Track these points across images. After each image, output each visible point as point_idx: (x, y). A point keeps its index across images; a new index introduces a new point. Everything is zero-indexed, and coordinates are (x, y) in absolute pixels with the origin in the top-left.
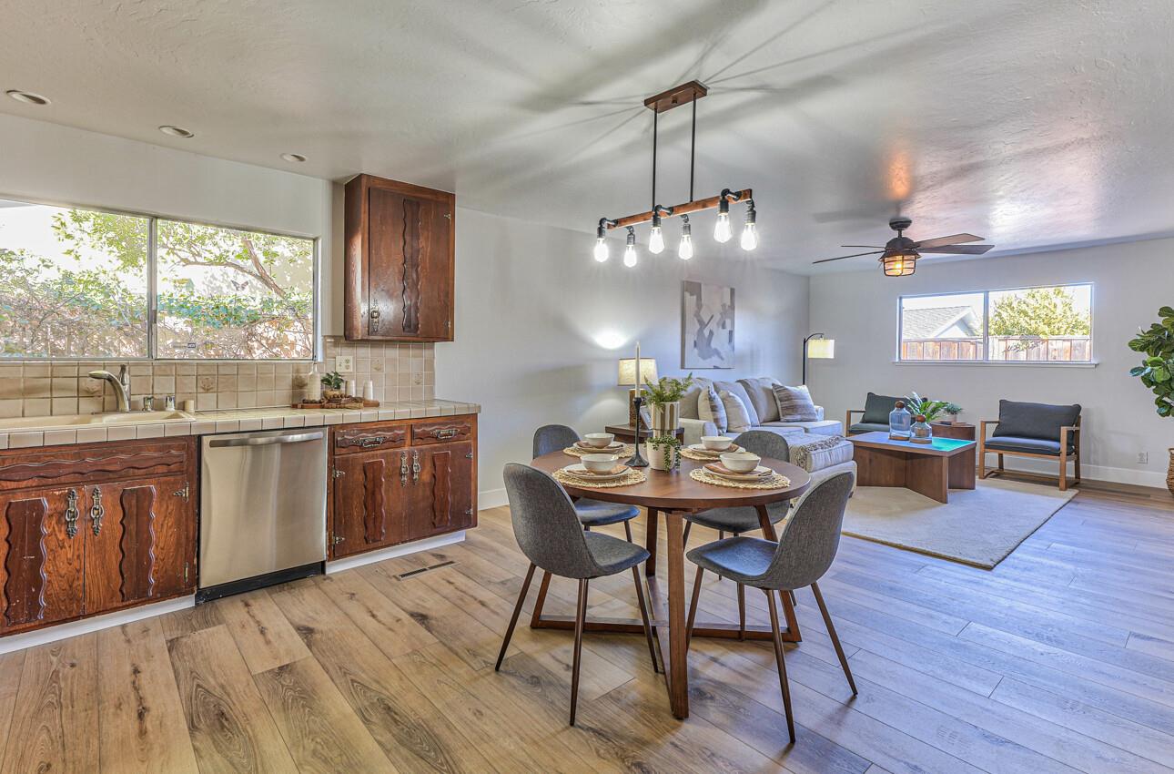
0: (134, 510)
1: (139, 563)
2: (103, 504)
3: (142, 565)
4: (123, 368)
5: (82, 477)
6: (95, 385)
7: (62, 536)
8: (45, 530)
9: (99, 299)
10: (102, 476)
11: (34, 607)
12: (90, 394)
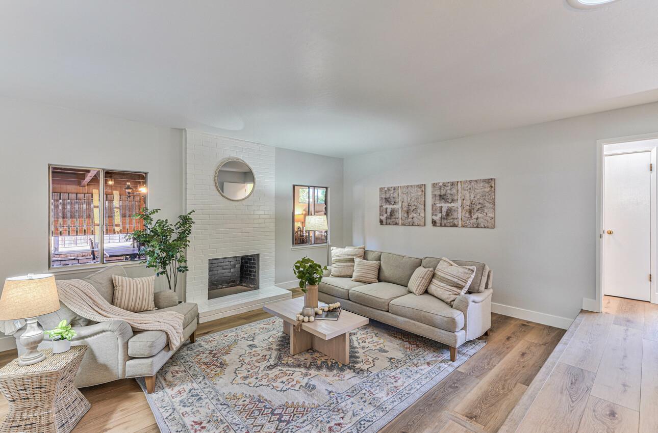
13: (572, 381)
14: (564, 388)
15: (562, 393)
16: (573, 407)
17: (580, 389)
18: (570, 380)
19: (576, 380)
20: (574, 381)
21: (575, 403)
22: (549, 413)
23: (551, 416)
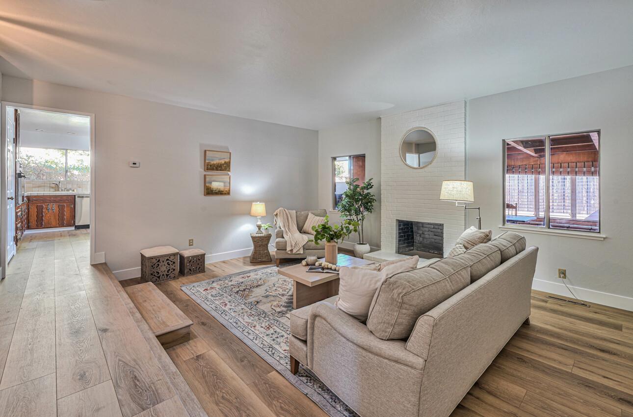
0: (61, 209)
1: (62, 219)
2: (55, 207)
3: (63, 219)
4: (59, 182)
5: (51, 202)
6: (54, 185)
7: (47, 212)
8: (44, 211)
9: (55, 166)
10: (55, 201)
11: (42, 225)
12: (52, 188)
13: (138, 380)
14: (137, 367)
15: (135, 360)
16: (117, 356)
17: (124, 379)
18: (140, 380)
19: (136, 385)
20: (138, 383)
21: (117, 360)
22: (127, 340)
23: (124, 339)
